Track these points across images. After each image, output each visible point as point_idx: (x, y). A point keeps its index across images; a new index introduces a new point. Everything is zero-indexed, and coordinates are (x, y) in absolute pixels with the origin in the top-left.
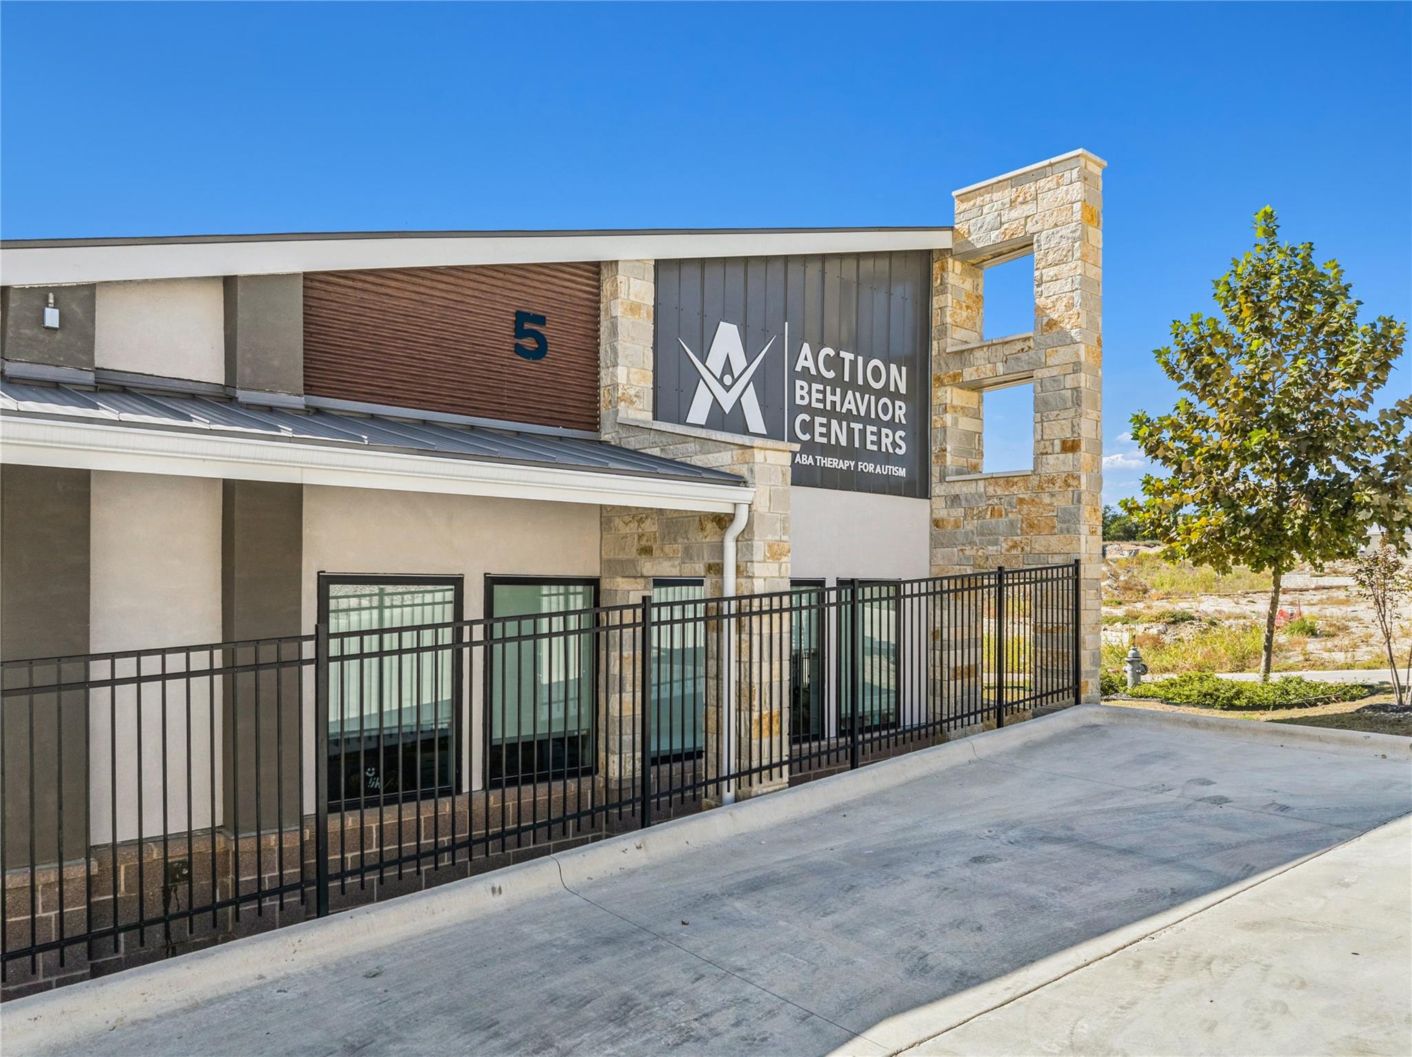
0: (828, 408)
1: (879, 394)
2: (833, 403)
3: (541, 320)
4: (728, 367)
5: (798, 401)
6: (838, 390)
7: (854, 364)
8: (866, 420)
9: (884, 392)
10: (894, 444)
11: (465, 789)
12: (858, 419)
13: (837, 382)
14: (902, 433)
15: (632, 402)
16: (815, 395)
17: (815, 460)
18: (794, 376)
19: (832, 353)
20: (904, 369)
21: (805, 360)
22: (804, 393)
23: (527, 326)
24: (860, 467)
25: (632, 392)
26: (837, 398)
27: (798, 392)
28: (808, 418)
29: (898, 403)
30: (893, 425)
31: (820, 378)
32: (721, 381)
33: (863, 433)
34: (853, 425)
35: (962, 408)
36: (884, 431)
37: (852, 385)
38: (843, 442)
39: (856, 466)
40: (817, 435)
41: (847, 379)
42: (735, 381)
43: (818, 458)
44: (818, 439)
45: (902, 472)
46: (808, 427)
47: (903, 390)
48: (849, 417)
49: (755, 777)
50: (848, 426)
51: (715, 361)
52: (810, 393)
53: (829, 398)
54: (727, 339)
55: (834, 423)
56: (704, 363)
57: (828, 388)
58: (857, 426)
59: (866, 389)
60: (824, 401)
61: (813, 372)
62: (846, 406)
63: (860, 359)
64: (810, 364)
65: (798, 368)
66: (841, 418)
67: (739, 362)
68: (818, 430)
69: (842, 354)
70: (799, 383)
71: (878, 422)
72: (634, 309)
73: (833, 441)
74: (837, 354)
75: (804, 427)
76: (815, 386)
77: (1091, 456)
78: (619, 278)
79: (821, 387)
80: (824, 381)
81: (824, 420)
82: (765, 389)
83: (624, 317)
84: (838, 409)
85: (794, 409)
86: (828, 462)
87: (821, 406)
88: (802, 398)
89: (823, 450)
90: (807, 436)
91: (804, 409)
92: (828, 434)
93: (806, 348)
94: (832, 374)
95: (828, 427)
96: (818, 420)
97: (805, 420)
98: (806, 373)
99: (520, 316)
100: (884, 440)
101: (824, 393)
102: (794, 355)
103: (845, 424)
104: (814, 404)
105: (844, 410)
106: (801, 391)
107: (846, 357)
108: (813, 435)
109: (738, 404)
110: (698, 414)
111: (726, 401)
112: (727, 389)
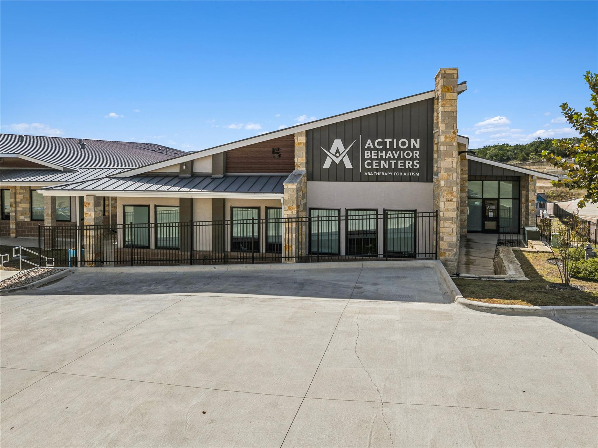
0: (379, 157)
1: (404, 150)
3: (279, 149)
4: (338, 151)
5: (366, 157)
6: (384, 152)
7: (392, 142)
8: (398, 159)
9: (408, 149)
10: (413, 165)
11: (261, 252)
12: (394, 159)
13: (385, 149)
14: (418, 161)
15: (299, 167)
16: (373, 154)
18: (364, 150)
19: (381, 140)
20: (418, 140)
21: (369, 144)
23: (276, 151)
24: (395, 174)
25: (299, 164)
26: (384, 154)
27: (366, 154)
28: (370, 161)
29: (415, 152)
30: (412, 159)
32: (335, 155)
33: (396, 163)
34: (391, 161)
36: (407, 162)
37: (392, 149)
38: (387, 167)
39: (393, 174)
41: (388, 147)
42: (340, 155)
43: (375, 173)
44: (374, 167)
45: (418, 174)
46: (370, 164)
47: (418, 147)
48: (389, 159)
50: (389, 162)
51: (333, 150)
53: (380, 154)
54: (338, 144)
55: (382, 162)
56: (329, 151)
57: (379, 152)
58: (393, 162)
59: (398, 149)
60: (377, 156)
61: (372, 147)
63: (395, 141)
64: (371, 145)
65: (366, 147)
67: (342, 149)
68: (374, 164)
70: (366, 152)
71: (404, 159)
72: (299, 144)
73: (382, 167)
74: (383, 140)
75: (368, 164)
76: (373, 152)
77: (446, 174)
78: (295, 137)
79: (376, 152)
80: (377, 150)
81: (378, 161)
82: (353, 155)
83: (296, 146)
84: (384, 157)
85: (364, 160)
86: (380, 174)
87: (376, 157)
88: (368, 156)
89: (377, 170)
90: (370, 167)
91: (369, 159)
92: (380, 165)
93: (369, 141)
94: (381, 147)
95: (380, 163)
96: (374, 162)
97: (369, 162)
98: (369, 149)
99: (273, 150)
100: (407, 164)
101: (377, 153)
102: (364, 144)
103: (387, 162)
104: (373, 157)
105: (387, 157)
106: (367, 154)
107: (388, 141)
108: (372, 166)
109: (342, 161)
110: (327, 164)
111: (337, 161)
112: (337, 157)
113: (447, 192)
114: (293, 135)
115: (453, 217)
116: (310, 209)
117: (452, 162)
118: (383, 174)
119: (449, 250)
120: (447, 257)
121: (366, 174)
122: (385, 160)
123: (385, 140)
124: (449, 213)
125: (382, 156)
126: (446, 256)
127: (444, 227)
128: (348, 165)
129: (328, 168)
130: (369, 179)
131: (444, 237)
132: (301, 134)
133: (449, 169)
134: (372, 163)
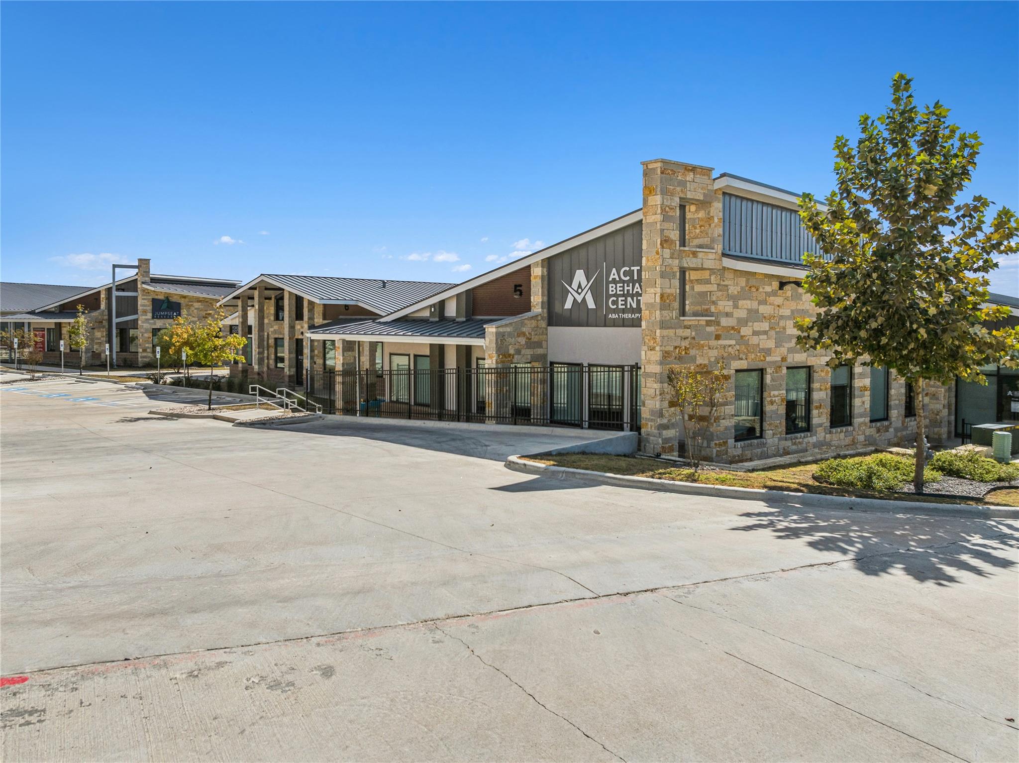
0: (626, 293)
3: (520, 286)
4: (580, 286)
5: (611, 293)
6: (631, 284)
7: (639, 271)
13: (631, 282)
15: (536, 306)
16: (618, 289)
17: (619, 316)
18: (608, 283)
19: (628, 269)
21: (614, 275)
22: (613, 289)
23: (518, 288)
25: (535, 303)
26: (630, 288)
27: (611, 289)
28: (615, 299)
31: (621, 281)
32: (577, 292)
35: (696, 280)
38: (634, 306)
40: (620, 305)
41: (636, 278)
42: (582, 290)
43: (620, 314)
44: (620, 307)
48: (637, 295)
50: (637, 298)
51: (575, 285)
52: (616, 288)
53: (626, 288)
54: (580, 276)
55: (629, 299)
56: (570, 287)
57: (626, 285)
60: (623, 290)
61: (618, 279)
62: (635, 290)
64: (616, 276)
65: (610, 279)
67: (584, 282)
68: (620, 303)
70: (610, 285)
72: (536, 277)
73: (629, 307)
74: (630, 269)
75: (614, 303)
76: (618, 285)
77: (648, 312)
78: (532, 269)
79: (622, 285)
80: (624, 282)
81: (624, 298)
82: (596, 291)
83: (533, 281)
84: (631, 292)
85: (609, 296)
86: (626, 316)
87: (622, 293)
88: (612, 291)
89: (624, 311)
90: (615, 306)
91: (614, 295)
92: (626, 304)
93: (614, 270)
94: (628, 278)
95: (626, 301)
96: (620, 299)
97: (613, 300)
98: (614, 280)
99: (516, 286)
101: (623, 287)
102: (608, 275)
103: (635, 298)
104: (618, 293)
105: (634, 292)
106: (612, 287)
107: (636, 269)
108: (618, 306)
109: (584, 299)
110: (568, 305)
111: (579, 299)
112: (579, 294)
113: (649, 337)
114: (529, 266)
115: (656, 373)
116: (552, 363)
117: (655, 294)
118: (630, 315)
119: (652, 420)
120: (649, 430)
121: (610, 316)
122: (632, 296)
123: (632, 268)
124: (651, 366)
125: (628, 291)
126: (648, 428)
127: (645, 387)
128: (591, 305)
129: (571, 309)
130: (615, 324)
131: (646, 401)
132: (536, 264)
133: (651, 304)
134: (618, 299)
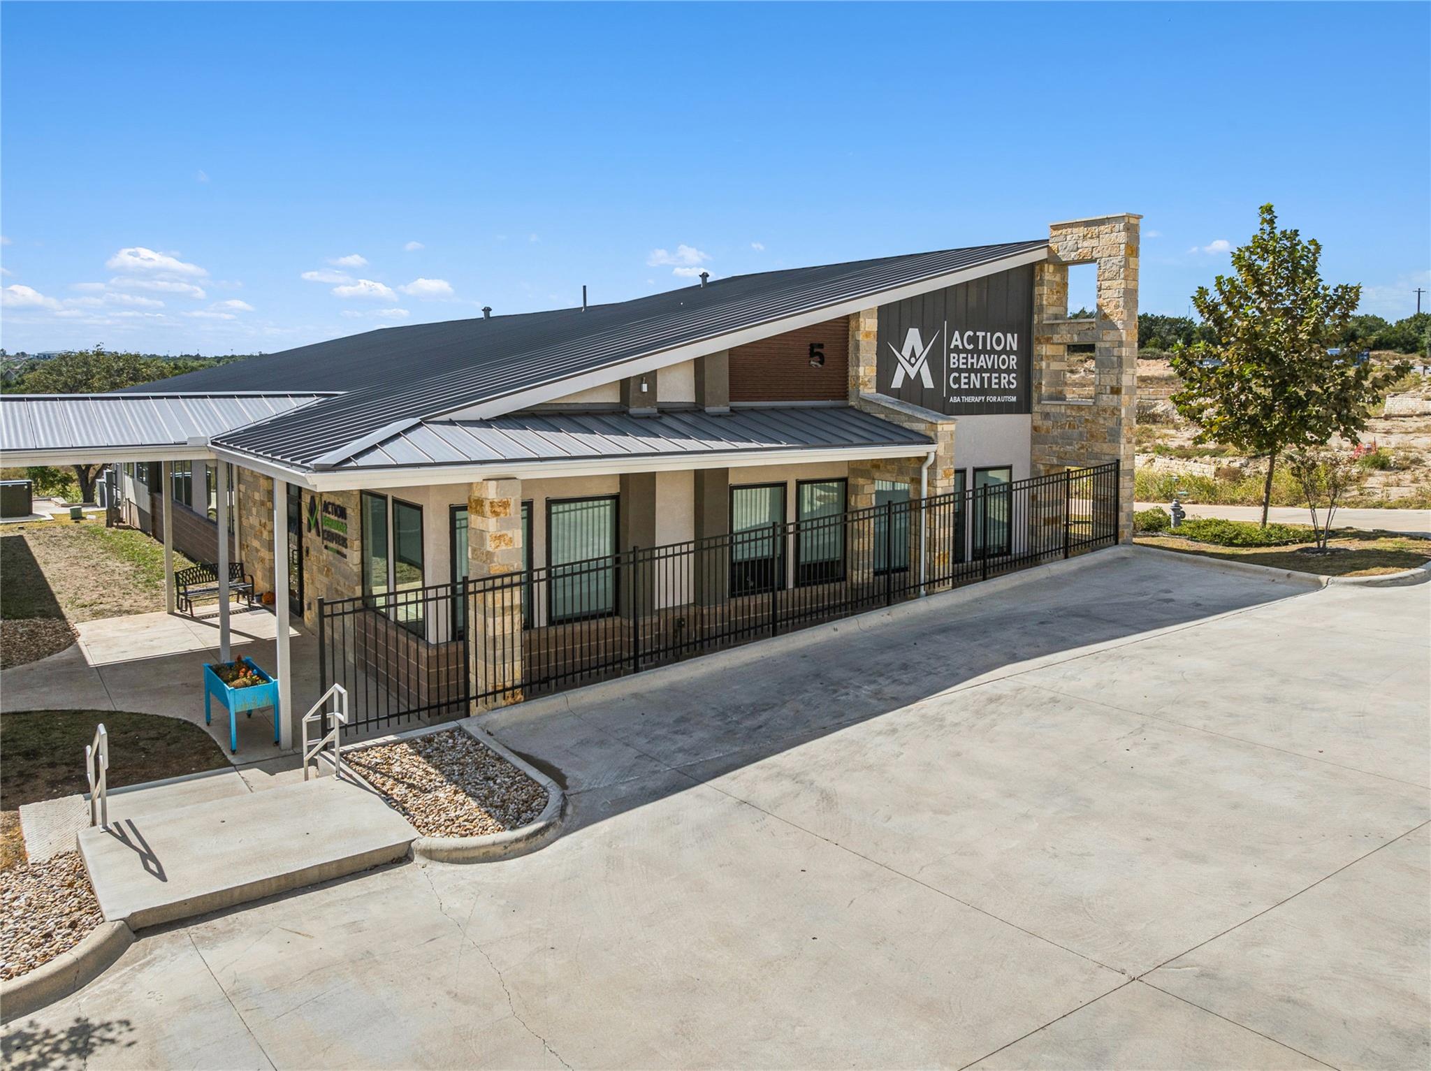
0: (969, 367)
1: (999, 353)
2: (972, 364)
3: (821, 346)
4: (913, 354)
5: (952, 366)
6: (975, 356)
7: (985, 338)
8: (992, 370)
9: (1004, 351)
10: (1009, 383)
12: (987, 371)
13: (976, 352)
14: (1014, 375)
15: (867, 386)
16: (962, 361)
17: (961, 399)
18: (949, 352)
19: (972, 333)
20: (1016, 335)
21: (956, 341)
22: (955, 360)
23: (816, 350)
24: (988, 399)
25: (866, 379)
26: (975, 361)
27: (952, 361)
28: (957, 375)
29: (1011, 357)
30: (1008, 371)
31: (965, 350)
32: (909, 362)
33: (990, 379)
34: (983, 375)
35: (1053, 356)
36: (1003, 375)
37: (984, 351)
38: (978, 386)
39: (985, 399)
40: (962, 384)
41: (980, 348)
42: (917, 360)
43: (963, 397)
44: (963, 386)
45: (1014, 399)
46: (957, 380)
47: (1015, 348)
48: (982, 370)
49: (936, 584)
50: (981, 375)
51: (906, 352)
52: (958, 360)
53: (970, 361)
54: (913, 338)
55: (973, 375)
56: (900, 353)
57: (969, 355)
58: (986, 375)
59: (993, 351)
60: (966, 363)
61: (961, 347)
62: (980, 364)
63: (989, 334)
64: (959, 343)
65: (952, 347)
66: (976, 371)
67: (919, 349)
68: (963, 381)
69: (978, 333)
70: (952, 355)
71: (1000, 371)
72: (868, 334)
73: (972, 386)
74: (975, 334)
75: (955, 380)
76: (962, 355)
78: (861, 320)
79: (965, 355)
80: (967, 352)
81: (967, 375)
82: (935, 361)
83: (862, 341)
84: (975, 366)
85: (949, 371)
86: (969, 400)
87: (965, 366)
88: (954, 363)
89: (965, 393)
90: (957, 386)
91: (955, 370)
92: (969, 383)
93: (957, 334)
95: (969, 378)
96: (963, 375)
97: (955, 377)
98: (956, 349)
99: (812, 346)
100: (1003, 381)
101: (967, 358)
102: (950, 339)
103: (979, 375)
104: (961, 366)
105: (978, 367)
107: (981, 334)
108: (960, 386)
109: (919, 372)
110: (897, 381)
111: (912, 373)
112: (913, 365)
118: (973, 399)
121: (951, 400)
128: (928, 383)
130: (956, 411)
132: (869, 311)
134: (959, 377)
